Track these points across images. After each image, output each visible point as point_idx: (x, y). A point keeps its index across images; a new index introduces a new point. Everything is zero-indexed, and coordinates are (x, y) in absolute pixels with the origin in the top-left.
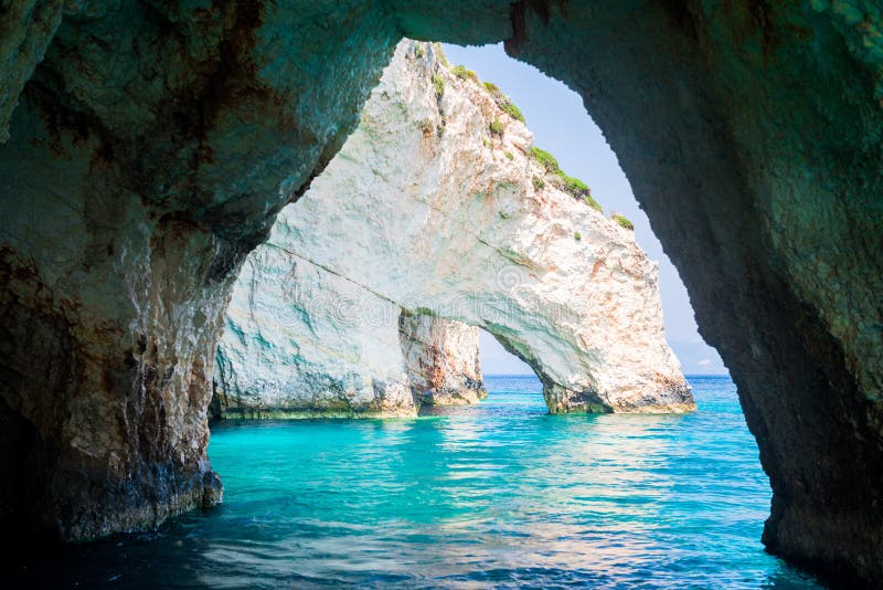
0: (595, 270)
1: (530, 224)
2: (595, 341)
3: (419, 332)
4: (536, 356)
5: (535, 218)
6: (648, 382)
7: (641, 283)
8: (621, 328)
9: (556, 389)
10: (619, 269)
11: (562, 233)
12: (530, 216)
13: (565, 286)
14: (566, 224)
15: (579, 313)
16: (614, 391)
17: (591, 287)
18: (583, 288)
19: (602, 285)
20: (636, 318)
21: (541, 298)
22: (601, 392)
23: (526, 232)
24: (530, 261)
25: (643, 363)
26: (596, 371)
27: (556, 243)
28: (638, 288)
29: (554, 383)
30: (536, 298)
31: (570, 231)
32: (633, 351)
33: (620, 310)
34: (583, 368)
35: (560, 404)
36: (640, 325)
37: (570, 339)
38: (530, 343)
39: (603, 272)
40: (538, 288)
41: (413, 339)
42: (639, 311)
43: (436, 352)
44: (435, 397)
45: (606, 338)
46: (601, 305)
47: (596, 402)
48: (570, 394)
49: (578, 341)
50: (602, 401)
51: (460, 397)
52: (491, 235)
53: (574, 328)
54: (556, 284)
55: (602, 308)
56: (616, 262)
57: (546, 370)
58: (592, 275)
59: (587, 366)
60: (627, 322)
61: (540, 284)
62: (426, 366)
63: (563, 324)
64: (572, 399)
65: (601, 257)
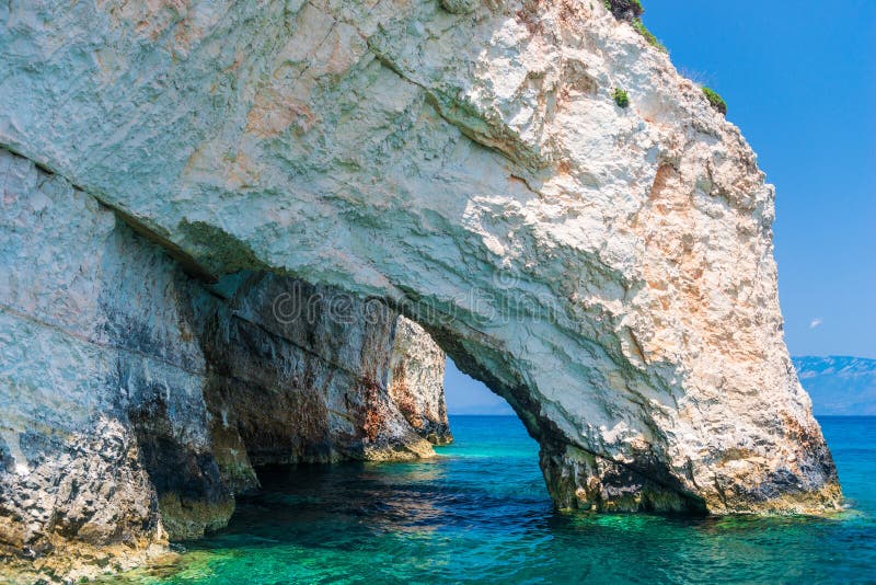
0: (659, 184)
1: (512, 42)
2: (663, 343)
3: (343, 356)
4: (525, 379)
5: (523, 31)
6: (775, 438)
7: (749, 222)
8: (713, 317)
9: (572, 457)
10: (708, 186)
11: (588, 86)
12: (511, 22)
13: (595, 211)
14: (596, 65)
15: (628, 276)
16: (706, 461)
17: (652, 221)
18: (633, 218)
19: (673, 217)
20: (742, 297)
21: (540, 233)
22: (679, 463)
23: (502, 62)
24: (512, 138)
25: (763, 396)
26: (665, 414)
27: (573, 106)
28: (744, 233)
29: (567, 442)
30: (528, 234)
31: (605, 83)
32: (739, 367)
33: (710, 277)
34: (634, 407)
35: (581, 490)
36: (751, 313)
37: (607, 340)
38: (513, 347)
39: (674, 191)
40: (531, 212)
41: (333, 366)
42: (746, 282)
43: (370, 386)
44: (367, 451)
45: (685, 338)
46: (674, 262)
47: (663, 486)
48: (605, 468)
49: (626, 344)
50: (679, 483)
51: (407, 450)
52: (410, 48)
53: (616, 313)
54: (576, 204)
55: (674, 271)
56: (700, 170)
57: (550, 413)
58: (653, 193)
59: (644, 405)
60: (724, 304)
61: (536, 202)
62: (355, 405)
63: (592, 301)
64: (610, 480)
65: (671, 153)
